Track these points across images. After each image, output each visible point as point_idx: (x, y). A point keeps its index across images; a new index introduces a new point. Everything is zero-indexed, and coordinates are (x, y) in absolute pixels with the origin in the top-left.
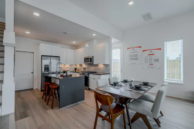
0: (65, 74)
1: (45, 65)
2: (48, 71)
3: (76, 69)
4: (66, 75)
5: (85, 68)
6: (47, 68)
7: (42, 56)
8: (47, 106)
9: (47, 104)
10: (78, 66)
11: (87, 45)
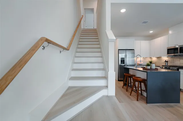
0: (149, 67)
1: (122, 58)
2: (124, 64)
3: (151, 62)
4: (151, 68)
5: (167, 62)
6: (123, 61)
7: (119, 50)
8: (130, 96)
9: (130, 95)
10: (154, 59)
11: (170, 32)
